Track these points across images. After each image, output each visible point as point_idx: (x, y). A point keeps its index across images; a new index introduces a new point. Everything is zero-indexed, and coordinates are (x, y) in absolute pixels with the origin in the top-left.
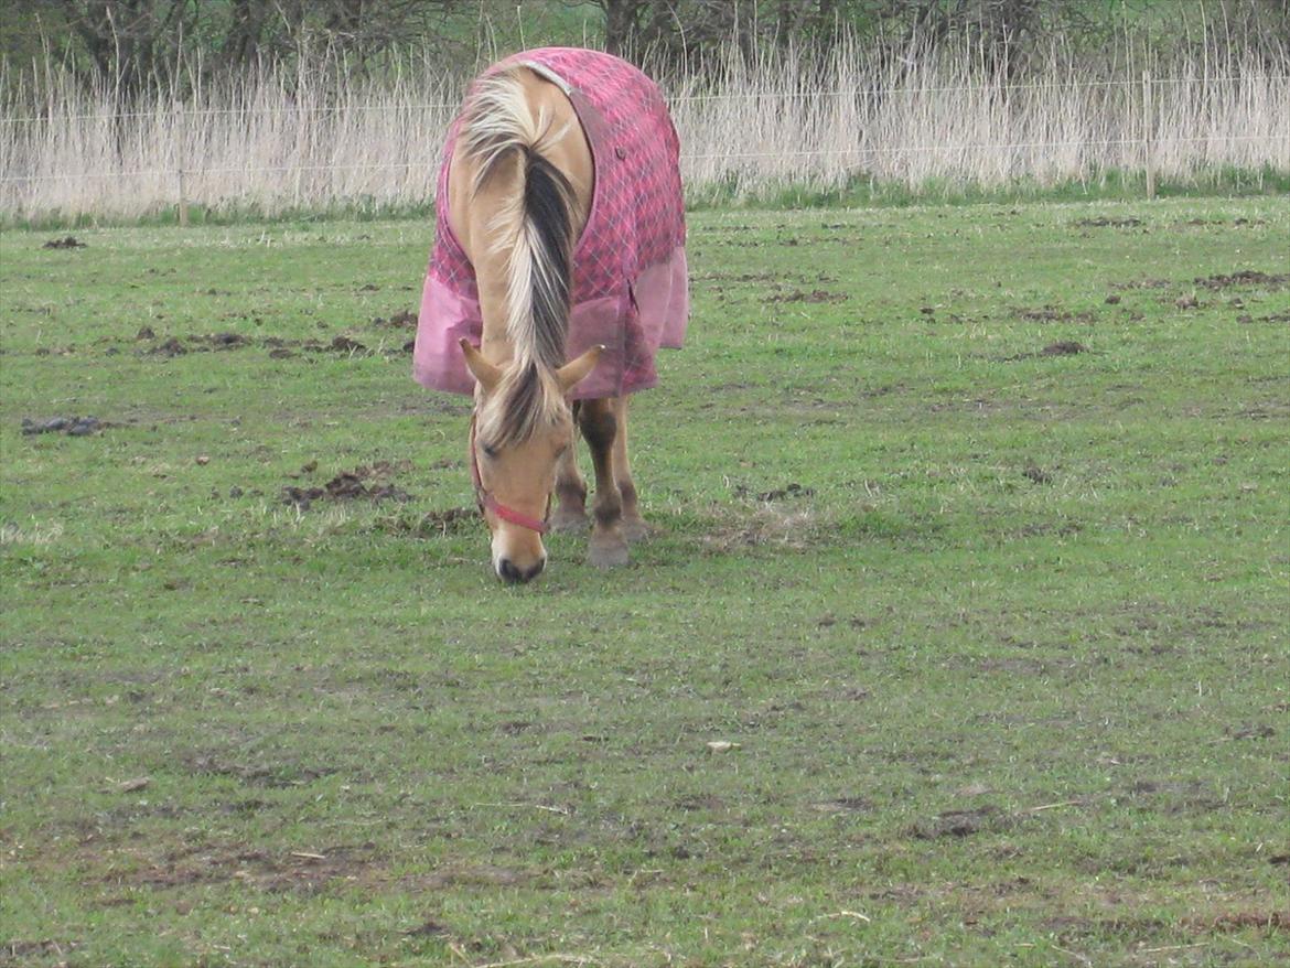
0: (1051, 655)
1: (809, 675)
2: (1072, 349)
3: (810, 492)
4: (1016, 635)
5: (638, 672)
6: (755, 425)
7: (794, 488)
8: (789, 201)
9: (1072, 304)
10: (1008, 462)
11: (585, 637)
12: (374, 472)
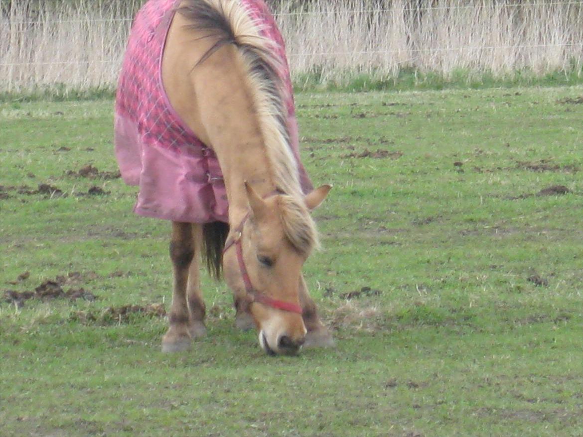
0: (551, 407)
1: (381, 422)
2: (560, 190)
3: (377, 293)
4: (525, 393)
5: (259, 420)
6: (338, 245)
7: (366, 289)
8: (359, 86)
9: (561, 158)
10: (517, 271)
11: (221, 396)
12: (69, 280)
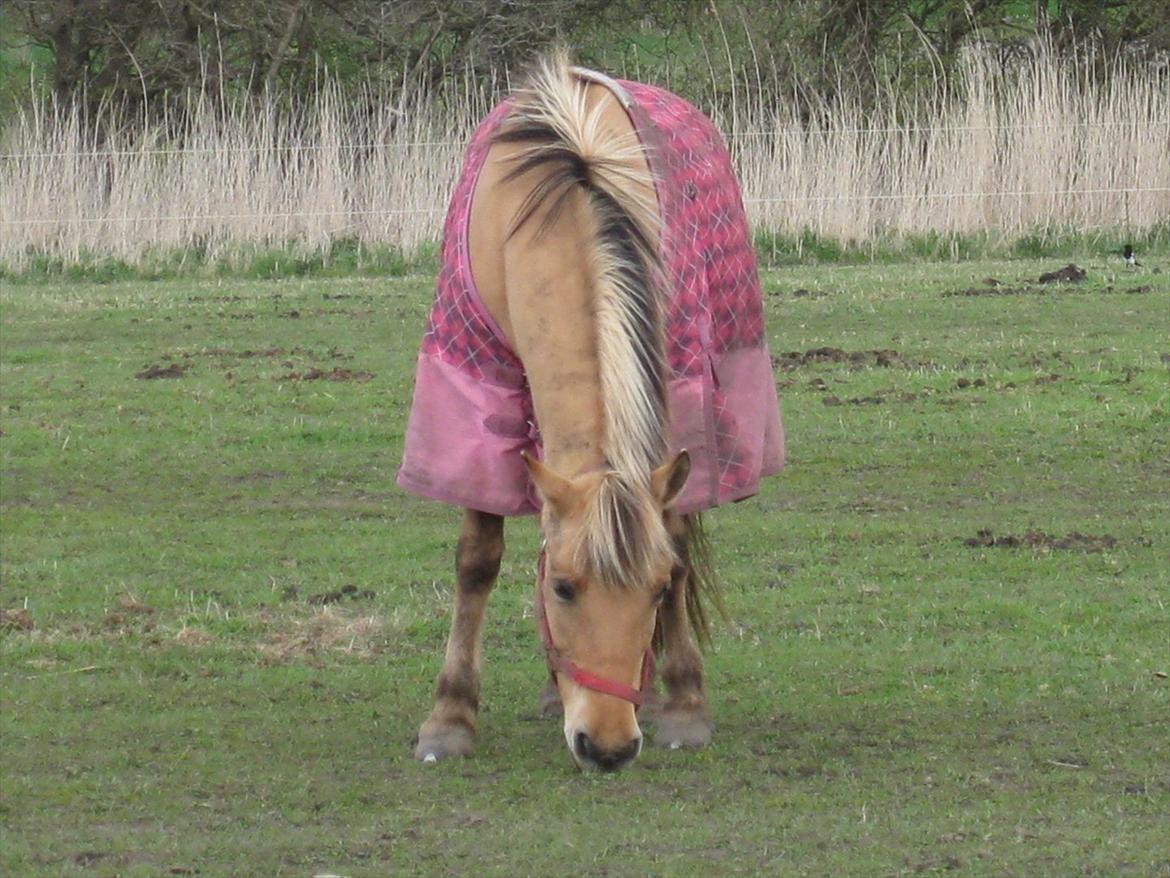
3: (369, 594)
5: (213, 797)
6: (292, 519)
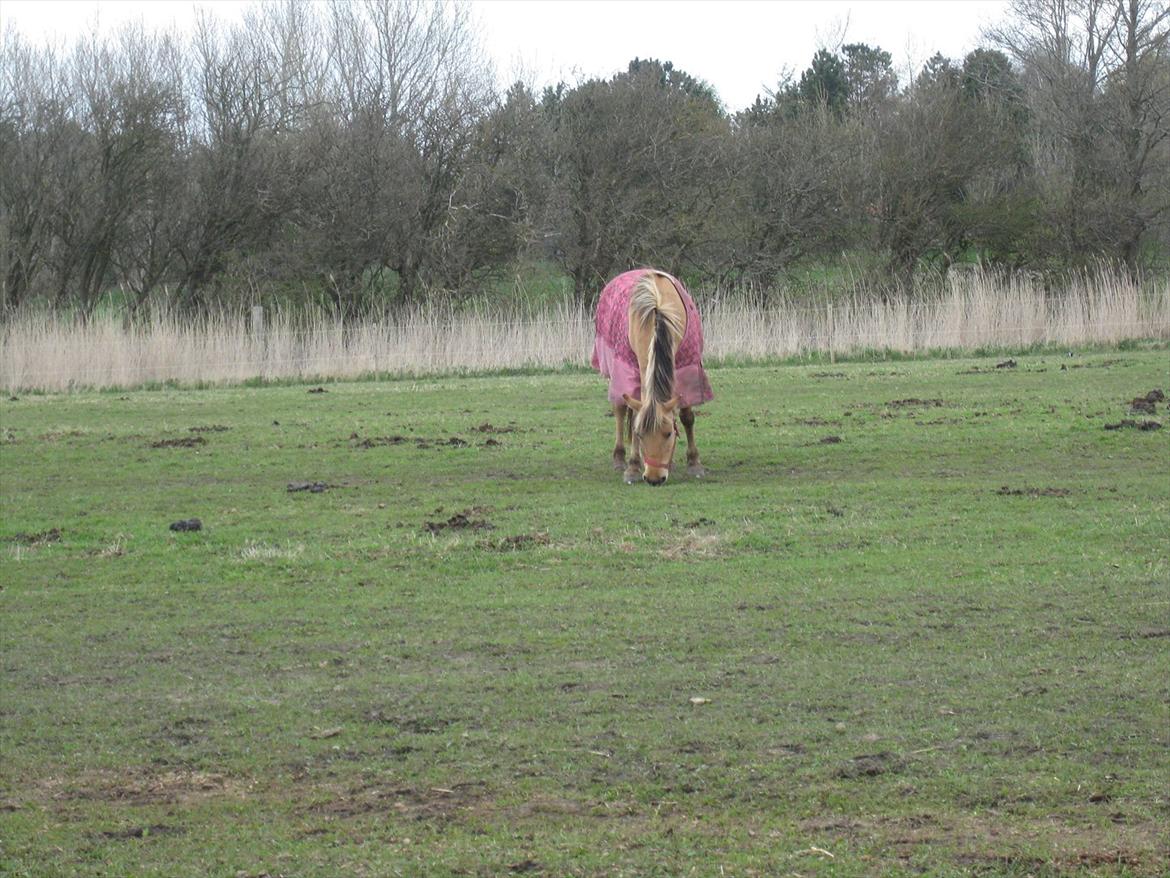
0: (884, 630)
1: (742, 645)
2: (836, 440)
3: (713, 523)
4: (857, 616)
5: (636, 643)
7: (703, 520)
9: (827, 416)
10: (817, 504)
11: (601, 617)
12: (473, 512)
